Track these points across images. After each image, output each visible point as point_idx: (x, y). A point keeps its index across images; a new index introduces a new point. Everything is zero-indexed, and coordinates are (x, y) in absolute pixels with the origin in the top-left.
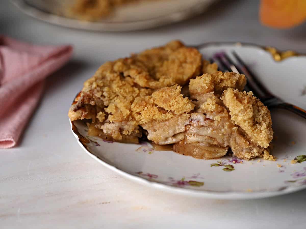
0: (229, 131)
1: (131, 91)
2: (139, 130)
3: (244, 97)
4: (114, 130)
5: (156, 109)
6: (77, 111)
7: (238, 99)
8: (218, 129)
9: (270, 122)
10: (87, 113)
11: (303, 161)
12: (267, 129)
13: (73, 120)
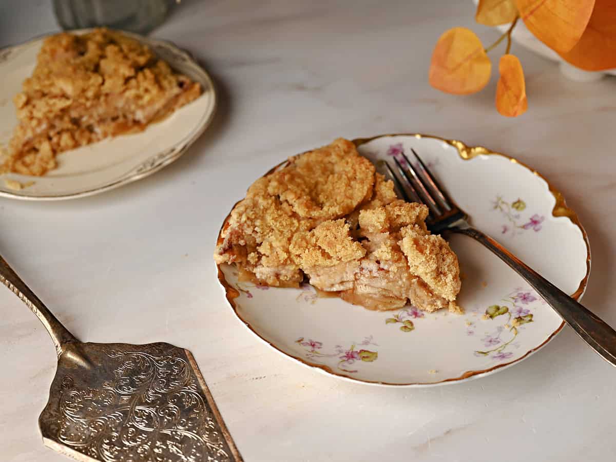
0: (407, 283)
1: (289, 224)
2: (299, 274)
3: (425, 245)
4: (269, 275)
5: (319, 253)
6: (224, 255)
7: (418, 248)
8: (394, 281)
9: (457, 272)
10: (235, 256)
11: (497, 315)
12: (454, 280)
13: (219, 263)
